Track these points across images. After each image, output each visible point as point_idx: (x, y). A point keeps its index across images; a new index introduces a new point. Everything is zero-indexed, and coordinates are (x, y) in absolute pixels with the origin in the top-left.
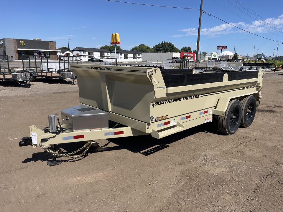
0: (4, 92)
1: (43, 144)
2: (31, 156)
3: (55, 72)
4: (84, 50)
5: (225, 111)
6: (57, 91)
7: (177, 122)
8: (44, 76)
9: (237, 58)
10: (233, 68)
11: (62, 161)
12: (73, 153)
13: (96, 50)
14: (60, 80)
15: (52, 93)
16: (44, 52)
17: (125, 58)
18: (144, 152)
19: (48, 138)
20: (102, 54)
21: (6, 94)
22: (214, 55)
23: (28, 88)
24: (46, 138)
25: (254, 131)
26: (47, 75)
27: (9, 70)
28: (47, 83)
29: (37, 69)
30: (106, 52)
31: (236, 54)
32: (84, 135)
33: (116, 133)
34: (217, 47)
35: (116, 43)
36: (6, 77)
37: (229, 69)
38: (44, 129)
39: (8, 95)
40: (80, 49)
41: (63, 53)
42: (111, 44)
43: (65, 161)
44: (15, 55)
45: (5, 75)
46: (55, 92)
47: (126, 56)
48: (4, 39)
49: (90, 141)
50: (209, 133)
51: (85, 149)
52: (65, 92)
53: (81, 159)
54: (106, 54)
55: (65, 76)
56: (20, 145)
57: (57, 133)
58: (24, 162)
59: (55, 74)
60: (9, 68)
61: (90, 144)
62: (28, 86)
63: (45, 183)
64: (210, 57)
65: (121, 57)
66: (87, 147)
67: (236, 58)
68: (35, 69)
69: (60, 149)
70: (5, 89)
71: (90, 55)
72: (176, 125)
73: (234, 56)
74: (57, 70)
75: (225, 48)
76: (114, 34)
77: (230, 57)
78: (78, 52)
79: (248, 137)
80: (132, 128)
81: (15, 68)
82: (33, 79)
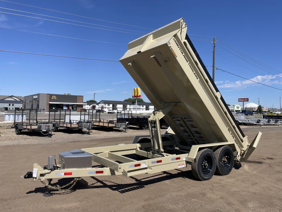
0: (28, 140)
1: (41, 178)
2: (34, 190)
3: (75, 124)
4: (108, 103)
5: (195, 158)
6: (72, 141)
7: (148, 165)
8: (64, 127)
9: (262, 110)
10: (250, 120)
11: (55, 194)
12: (63, 187)
13: (120, 103)
14: (79, 131)
15: (68, 142)
16: (72, 105)
17: (146, 110)
18: (121, 191)
19: (45, 174)
20: (125, 106)
21: (29, 142)
22: (237, 107)
23: (50, 137)
24: (44, 173)
25: (229, 179)
26: (67, 126)
27: (37, 122)
28: (66, 133)
29: (61, 121)
30: (128, 104)
31: (260, 106)
32: (72, 173)
33: (97, 172)
34: (239, 99)
35: (137, 96)
36: (32, 128)
37: (246, 121)
38: (44, 166)
39: (31, 143)
40: (105, 102)
41: (90, 105)
42: (133, 97)
43: (57, 194)
44: (47, 107)
45: (32, 126)
46: (71, 141)
47: (148, 108)
48: (39, 94)
49: (76, 178)
50: (187, 179)
51: (72, 184)
52: (79, 141)
53: (69, 193)
54: (128, 106)
55: (82, 127)
56: (25, 177)
57: (52, 170)
58: (27, 193)
59: (74, 125)
60: (37, 120)
61: (76, 180)
62: (50, 135)
63: (37, 207)
64: (233, 108)
65: (143, 109)
66: (74, 182)
67: (260, 110)
68: (59, 121)
69: (57, 185)
70: (30, 138)
71: (114, 107)
72: (147, 168)
73: (258, 108)
74: (77, 122)
75: (247, 100)
76: (136, 89)
77: (255, 109)
78: (103, 105)
79: (219, 183)
80: (110, 169)
81: (43, 119)
82: (56, 130)
